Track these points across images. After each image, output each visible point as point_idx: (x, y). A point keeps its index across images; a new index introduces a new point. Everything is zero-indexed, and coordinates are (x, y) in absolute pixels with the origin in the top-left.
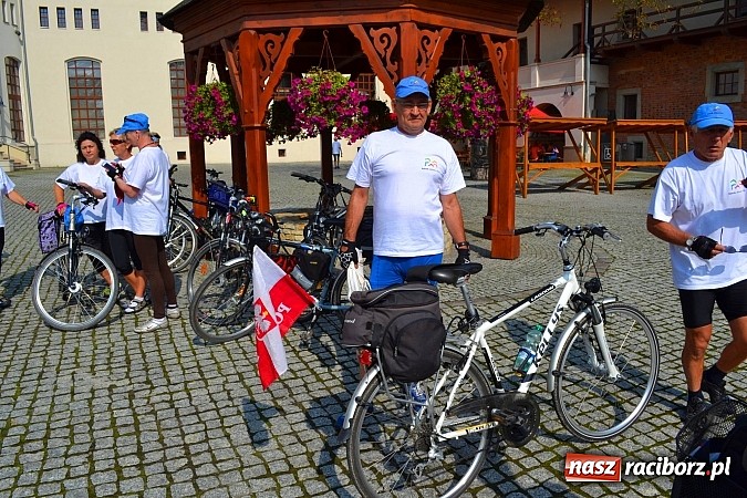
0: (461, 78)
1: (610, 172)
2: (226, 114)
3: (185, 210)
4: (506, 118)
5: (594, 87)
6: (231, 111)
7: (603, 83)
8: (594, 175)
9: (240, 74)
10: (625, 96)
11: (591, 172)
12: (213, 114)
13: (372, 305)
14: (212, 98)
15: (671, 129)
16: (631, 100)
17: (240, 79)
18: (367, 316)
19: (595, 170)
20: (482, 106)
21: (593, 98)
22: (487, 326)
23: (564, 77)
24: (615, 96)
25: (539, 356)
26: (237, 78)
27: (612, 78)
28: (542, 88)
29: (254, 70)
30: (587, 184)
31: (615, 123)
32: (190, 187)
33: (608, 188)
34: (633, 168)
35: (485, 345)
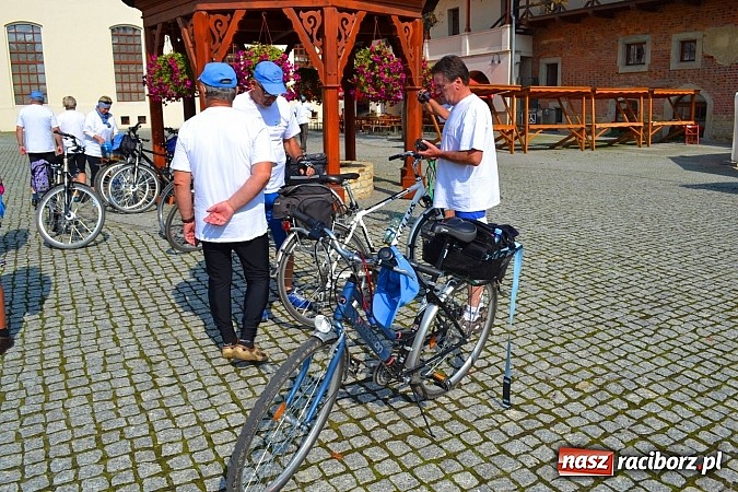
0: (371, 52)
1: (524, 133)
2: (181, 79)
3: (148, 160)
4: (413, 85)
5: (519, 56)
6: (186, 76)
7: (528, 52)
8: (509, 137)
9: (194, 47)
10: (548, 65)
11: (507, 134)
12: (171, 79)
13: (290, 194)
14: (170, 66)
15: (579, 95)
16: (552, 68)
17: (194, 51)
18: (287, 201)
19: (511, 131)
20: (390, 74)
21: (518, 66)
22: (364, 212)
23: (492, 46)
24: (539, 64)
25: (399, 234)
26: (192, 50)
27: (535, 48)
28: (472, 56)
29: (206, 44)
30: (505, 145)
31: (529, 89)
32: (151, 142)
33: (522, 148)
34: (545, 131)
35: (362, 224)
